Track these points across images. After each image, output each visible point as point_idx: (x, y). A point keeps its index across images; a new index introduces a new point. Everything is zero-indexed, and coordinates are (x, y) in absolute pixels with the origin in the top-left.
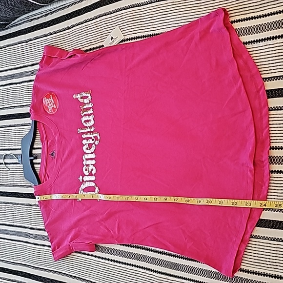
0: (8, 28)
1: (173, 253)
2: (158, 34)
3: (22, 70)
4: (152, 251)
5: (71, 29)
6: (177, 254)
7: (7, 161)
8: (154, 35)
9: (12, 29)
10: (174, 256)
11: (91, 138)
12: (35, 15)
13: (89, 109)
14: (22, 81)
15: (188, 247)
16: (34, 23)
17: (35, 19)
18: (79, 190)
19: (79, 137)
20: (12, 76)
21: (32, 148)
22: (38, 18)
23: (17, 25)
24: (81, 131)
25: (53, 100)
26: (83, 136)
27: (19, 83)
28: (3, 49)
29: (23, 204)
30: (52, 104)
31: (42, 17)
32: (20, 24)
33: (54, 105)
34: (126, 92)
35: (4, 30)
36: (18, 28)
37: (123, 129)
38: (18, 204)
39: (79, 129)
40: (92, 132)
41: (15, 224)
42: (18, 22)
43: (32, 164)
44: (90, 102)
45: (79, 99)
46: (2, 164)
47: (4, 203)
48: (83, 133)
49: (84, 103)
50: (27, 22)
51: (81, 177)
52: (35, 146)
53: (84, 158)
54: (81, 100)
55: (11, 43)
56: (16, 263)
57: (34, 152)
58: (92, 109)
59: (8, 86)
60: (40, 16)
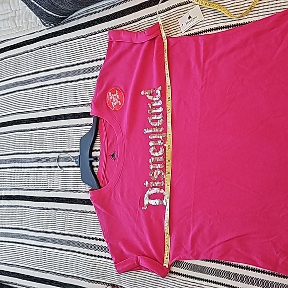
0: (63, 23)
1: (261, 269)
2: (244, 24)
3: (79, 67)
4: (233, 265)
5: (139, 22)
6: (266, 270)
7: (61, 164)
8: (240, 25)
9: (68, 24)
10: (262, 272)
11: (160, 139)
12: (96, 8)
13: (158, 107)
14: (78, 78)
15: (280, 263)
16: (94, 16)
17: (96, 12)
18: (144, 197)
19: (146, 138)
20: (68, 74)
21: (91, 150)
22: (100, 11)
23: (74, 19)
24: (147, 132)
25: (118, 96)
26: (150, 137)
27: (75, 81)
28: (57, 45)
29: (76, 211)
30: (117, 100)
31: (103, 10)
32: (78, 18)
33: (119, 102)
34: (204, 88)
35: (59, 25)
36: (76, 23)
37: (199, 129)
38: (70, 211)
39: (145, 129)
40: (161, 133)
41: (66, 233)
42: (75, 16)
43: (92, 167)
44: (159, 99)
45: (148, 96)
46: (57, 167)
47: (54, 209)
48: (150, 134)
49: (153, 101)
50: (86, 16)
51: (147, 182)
52: (95, 149)
53: (150, 162)
54: (150, 98)
55: (67, 39)
56: (67, 275)
57: (94, 154)
58: (161, 108)
59: (63, 85)
60: (102, 9)
